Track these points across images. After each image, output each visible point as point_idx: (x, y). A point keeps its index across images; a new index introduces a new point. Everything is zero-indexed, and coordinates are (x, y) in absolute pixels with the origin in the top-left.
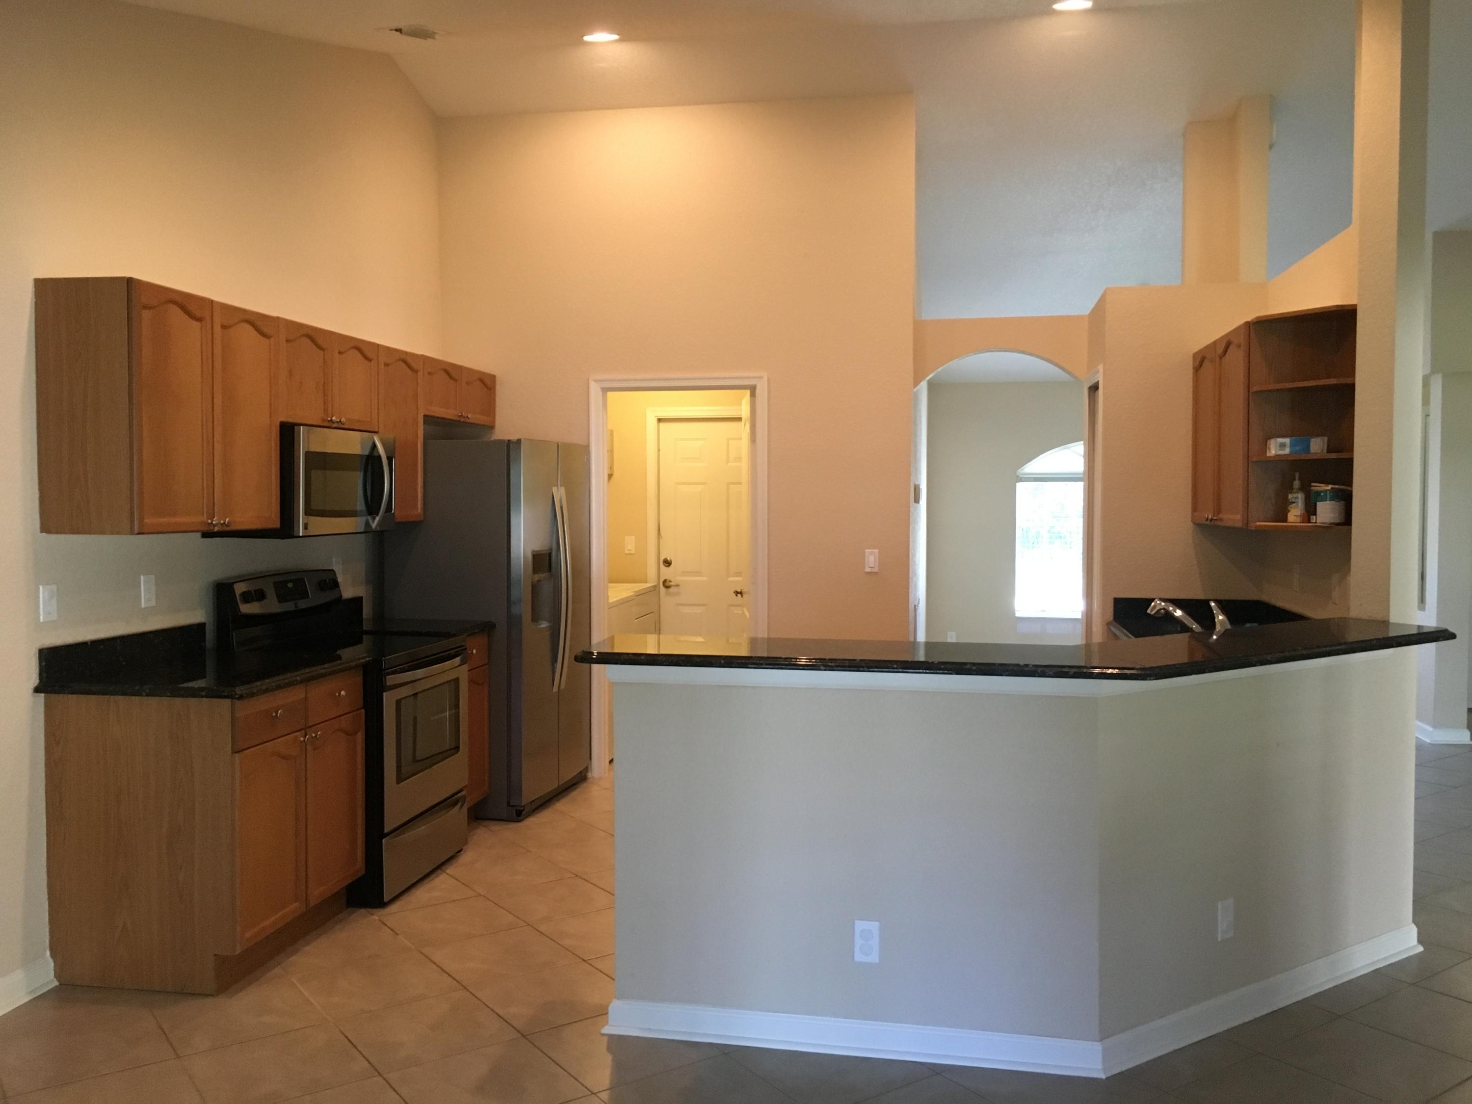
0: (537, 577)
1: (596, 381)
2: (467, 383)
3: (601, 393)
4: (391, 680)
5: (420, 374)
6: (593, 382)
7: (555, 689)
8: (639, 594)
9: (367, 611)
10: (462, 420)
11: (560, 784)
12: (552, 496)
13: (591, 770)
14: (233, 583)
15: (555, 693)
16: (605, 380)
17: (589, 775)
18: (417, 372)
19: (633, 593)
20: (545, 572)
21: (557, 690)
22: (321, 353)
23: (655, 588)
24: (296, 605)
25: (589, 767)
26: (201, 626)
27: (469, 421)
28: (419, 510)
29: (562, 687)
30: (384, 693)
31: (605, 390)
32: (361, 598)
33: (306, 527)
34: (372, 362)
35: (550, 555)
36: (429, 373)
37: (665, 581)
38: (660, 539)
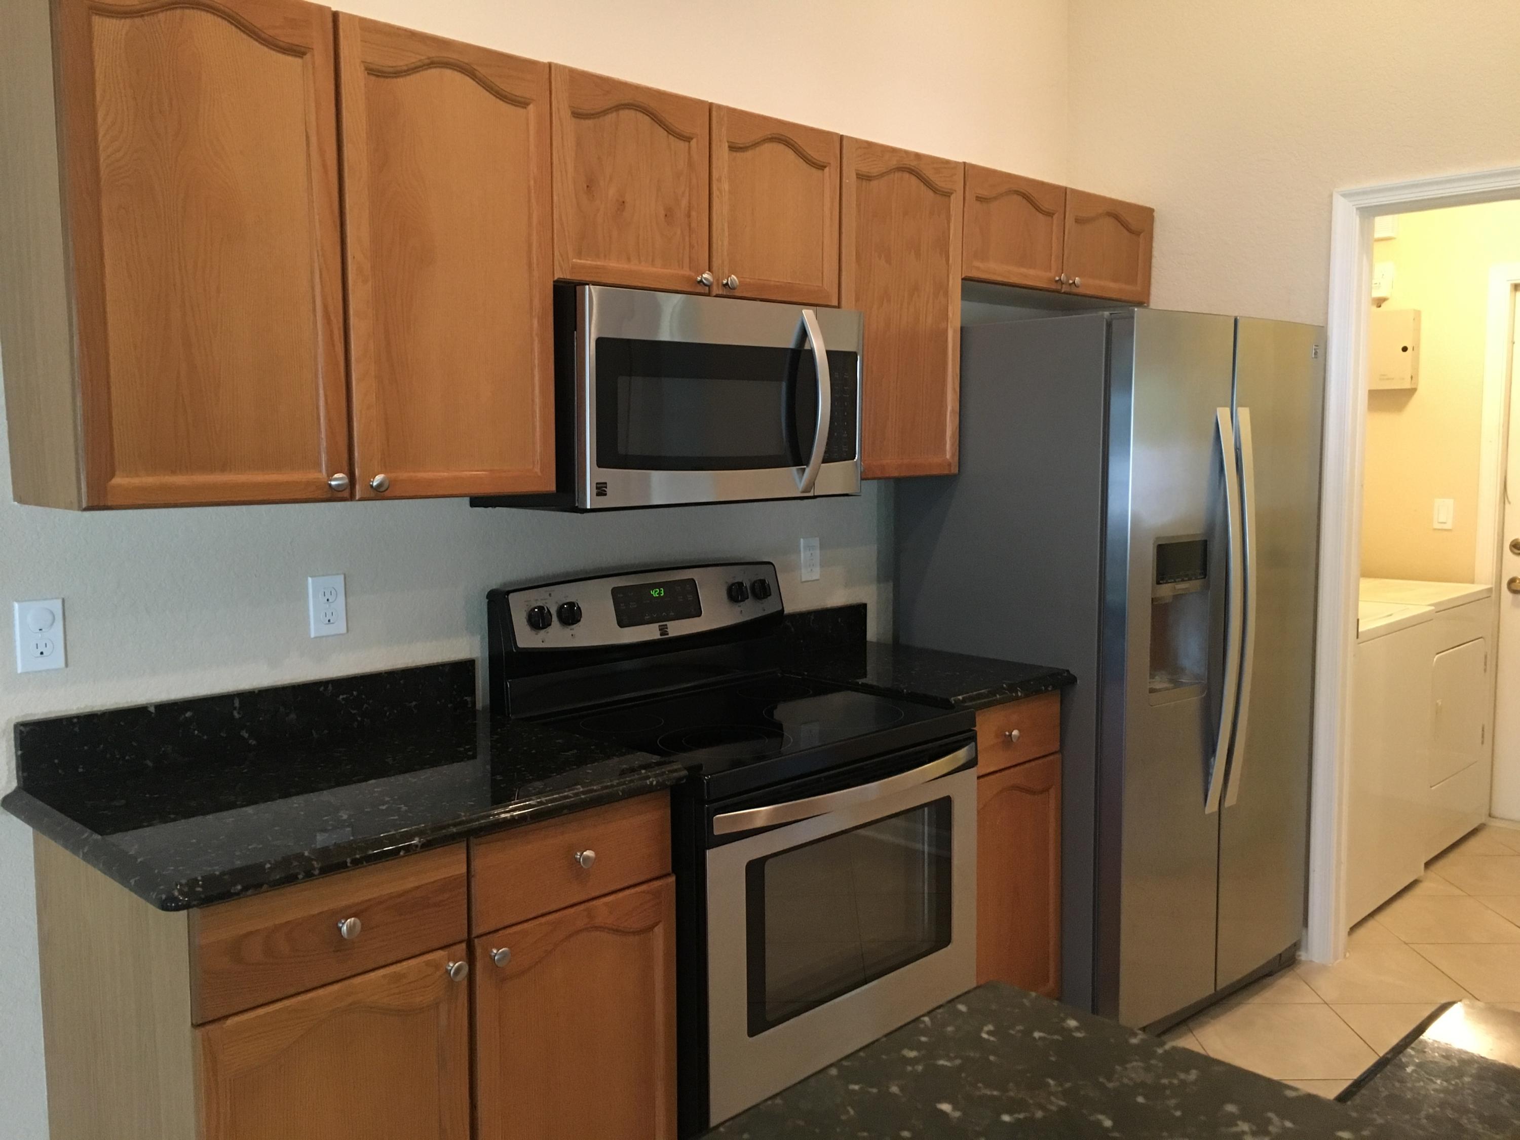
0: (1167, 590)
1: (1344, 195)
2: (1078, 221)
3: (1357, 220)
4: (723, 822)
5: (956, 201)
6: (1342, 199)
7: (1212, 806)
8: (1444, 610)
9: (874, 630)
10: (1065, 289)
11: (1218, 988)
12: (1213, 426)
13: (1307, 949)
14: (509, 592)
15: (1212, 814)
16: (1365, 193)
17: (1303, 956)
18: (947, 194)
19: (1433, 608)
20: (1196, 579)
21: (1215, 808)
22: (683, 145)
23: (1490, 597)
24: (663, 631)
25: (1303, 944)
26: (465, 667)
27: (1074, 290)
28: (948, 456)
29: (1231, 800)
30: (707, 851)
31: (1369, 213)
32: (864, 607)
33: (601, 490)
34: (827, 170)
35: (1205, 543)
36: (979, 199)
37: (1512, 581)
38: (1507, 505)
